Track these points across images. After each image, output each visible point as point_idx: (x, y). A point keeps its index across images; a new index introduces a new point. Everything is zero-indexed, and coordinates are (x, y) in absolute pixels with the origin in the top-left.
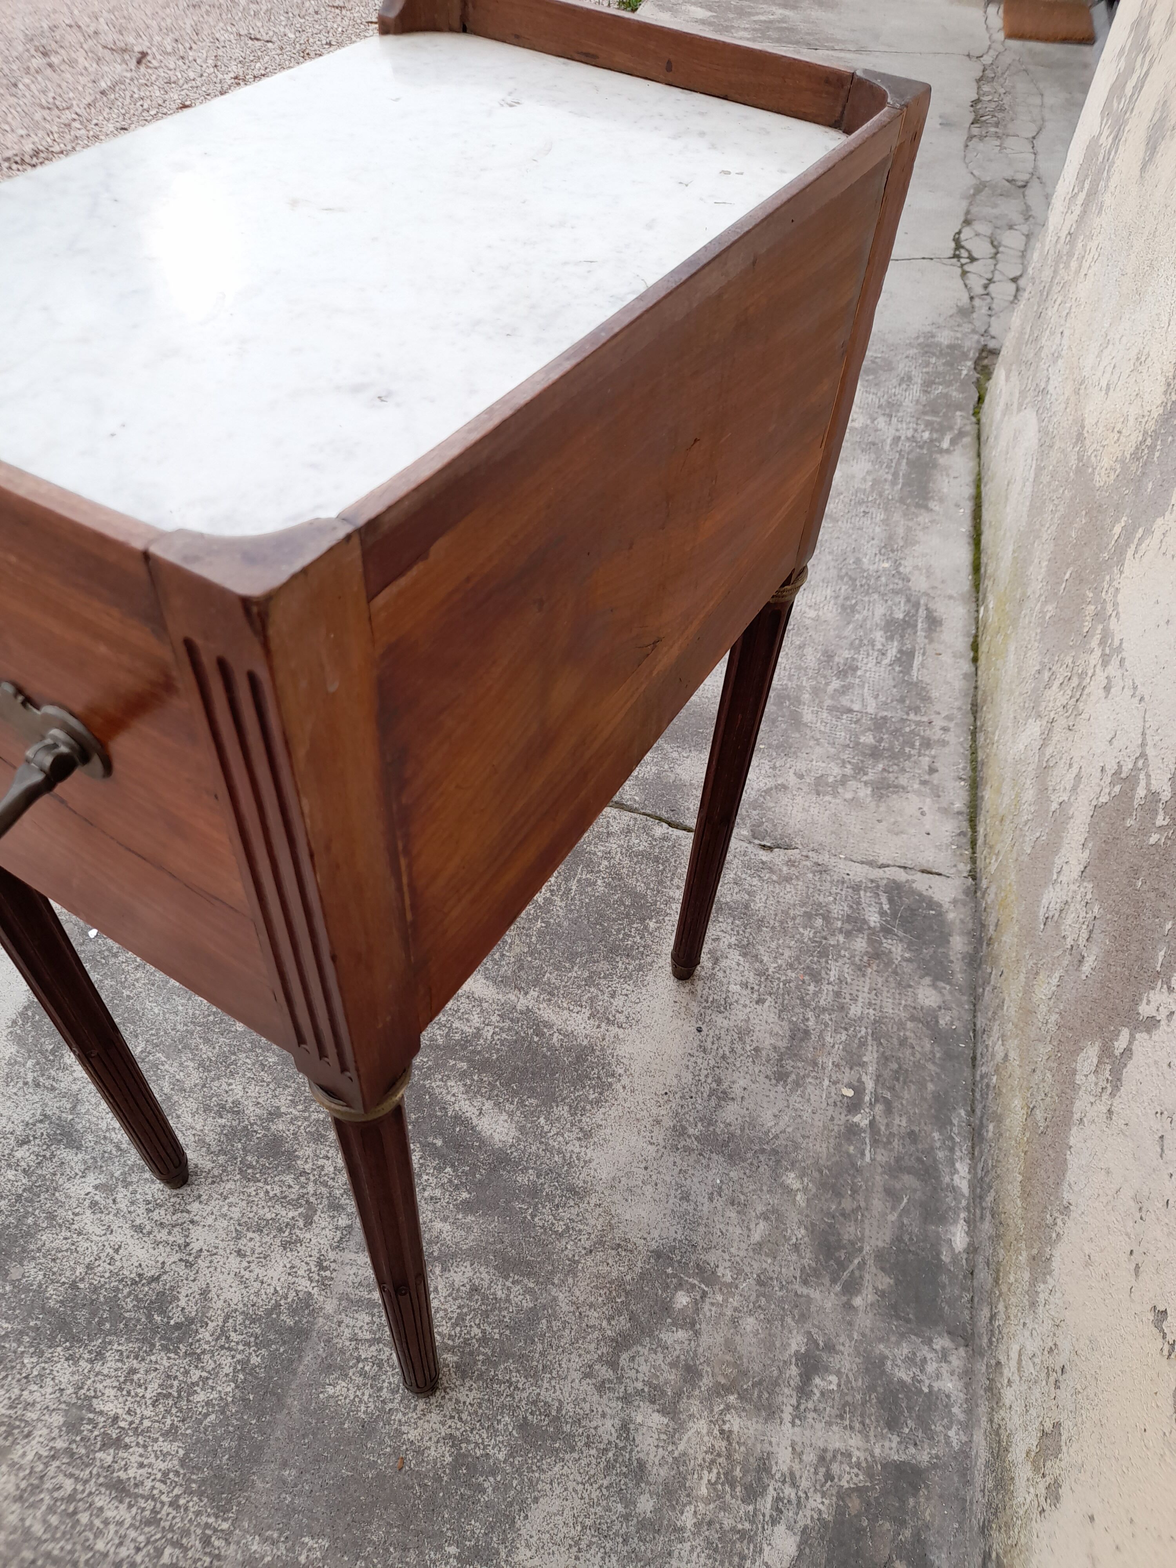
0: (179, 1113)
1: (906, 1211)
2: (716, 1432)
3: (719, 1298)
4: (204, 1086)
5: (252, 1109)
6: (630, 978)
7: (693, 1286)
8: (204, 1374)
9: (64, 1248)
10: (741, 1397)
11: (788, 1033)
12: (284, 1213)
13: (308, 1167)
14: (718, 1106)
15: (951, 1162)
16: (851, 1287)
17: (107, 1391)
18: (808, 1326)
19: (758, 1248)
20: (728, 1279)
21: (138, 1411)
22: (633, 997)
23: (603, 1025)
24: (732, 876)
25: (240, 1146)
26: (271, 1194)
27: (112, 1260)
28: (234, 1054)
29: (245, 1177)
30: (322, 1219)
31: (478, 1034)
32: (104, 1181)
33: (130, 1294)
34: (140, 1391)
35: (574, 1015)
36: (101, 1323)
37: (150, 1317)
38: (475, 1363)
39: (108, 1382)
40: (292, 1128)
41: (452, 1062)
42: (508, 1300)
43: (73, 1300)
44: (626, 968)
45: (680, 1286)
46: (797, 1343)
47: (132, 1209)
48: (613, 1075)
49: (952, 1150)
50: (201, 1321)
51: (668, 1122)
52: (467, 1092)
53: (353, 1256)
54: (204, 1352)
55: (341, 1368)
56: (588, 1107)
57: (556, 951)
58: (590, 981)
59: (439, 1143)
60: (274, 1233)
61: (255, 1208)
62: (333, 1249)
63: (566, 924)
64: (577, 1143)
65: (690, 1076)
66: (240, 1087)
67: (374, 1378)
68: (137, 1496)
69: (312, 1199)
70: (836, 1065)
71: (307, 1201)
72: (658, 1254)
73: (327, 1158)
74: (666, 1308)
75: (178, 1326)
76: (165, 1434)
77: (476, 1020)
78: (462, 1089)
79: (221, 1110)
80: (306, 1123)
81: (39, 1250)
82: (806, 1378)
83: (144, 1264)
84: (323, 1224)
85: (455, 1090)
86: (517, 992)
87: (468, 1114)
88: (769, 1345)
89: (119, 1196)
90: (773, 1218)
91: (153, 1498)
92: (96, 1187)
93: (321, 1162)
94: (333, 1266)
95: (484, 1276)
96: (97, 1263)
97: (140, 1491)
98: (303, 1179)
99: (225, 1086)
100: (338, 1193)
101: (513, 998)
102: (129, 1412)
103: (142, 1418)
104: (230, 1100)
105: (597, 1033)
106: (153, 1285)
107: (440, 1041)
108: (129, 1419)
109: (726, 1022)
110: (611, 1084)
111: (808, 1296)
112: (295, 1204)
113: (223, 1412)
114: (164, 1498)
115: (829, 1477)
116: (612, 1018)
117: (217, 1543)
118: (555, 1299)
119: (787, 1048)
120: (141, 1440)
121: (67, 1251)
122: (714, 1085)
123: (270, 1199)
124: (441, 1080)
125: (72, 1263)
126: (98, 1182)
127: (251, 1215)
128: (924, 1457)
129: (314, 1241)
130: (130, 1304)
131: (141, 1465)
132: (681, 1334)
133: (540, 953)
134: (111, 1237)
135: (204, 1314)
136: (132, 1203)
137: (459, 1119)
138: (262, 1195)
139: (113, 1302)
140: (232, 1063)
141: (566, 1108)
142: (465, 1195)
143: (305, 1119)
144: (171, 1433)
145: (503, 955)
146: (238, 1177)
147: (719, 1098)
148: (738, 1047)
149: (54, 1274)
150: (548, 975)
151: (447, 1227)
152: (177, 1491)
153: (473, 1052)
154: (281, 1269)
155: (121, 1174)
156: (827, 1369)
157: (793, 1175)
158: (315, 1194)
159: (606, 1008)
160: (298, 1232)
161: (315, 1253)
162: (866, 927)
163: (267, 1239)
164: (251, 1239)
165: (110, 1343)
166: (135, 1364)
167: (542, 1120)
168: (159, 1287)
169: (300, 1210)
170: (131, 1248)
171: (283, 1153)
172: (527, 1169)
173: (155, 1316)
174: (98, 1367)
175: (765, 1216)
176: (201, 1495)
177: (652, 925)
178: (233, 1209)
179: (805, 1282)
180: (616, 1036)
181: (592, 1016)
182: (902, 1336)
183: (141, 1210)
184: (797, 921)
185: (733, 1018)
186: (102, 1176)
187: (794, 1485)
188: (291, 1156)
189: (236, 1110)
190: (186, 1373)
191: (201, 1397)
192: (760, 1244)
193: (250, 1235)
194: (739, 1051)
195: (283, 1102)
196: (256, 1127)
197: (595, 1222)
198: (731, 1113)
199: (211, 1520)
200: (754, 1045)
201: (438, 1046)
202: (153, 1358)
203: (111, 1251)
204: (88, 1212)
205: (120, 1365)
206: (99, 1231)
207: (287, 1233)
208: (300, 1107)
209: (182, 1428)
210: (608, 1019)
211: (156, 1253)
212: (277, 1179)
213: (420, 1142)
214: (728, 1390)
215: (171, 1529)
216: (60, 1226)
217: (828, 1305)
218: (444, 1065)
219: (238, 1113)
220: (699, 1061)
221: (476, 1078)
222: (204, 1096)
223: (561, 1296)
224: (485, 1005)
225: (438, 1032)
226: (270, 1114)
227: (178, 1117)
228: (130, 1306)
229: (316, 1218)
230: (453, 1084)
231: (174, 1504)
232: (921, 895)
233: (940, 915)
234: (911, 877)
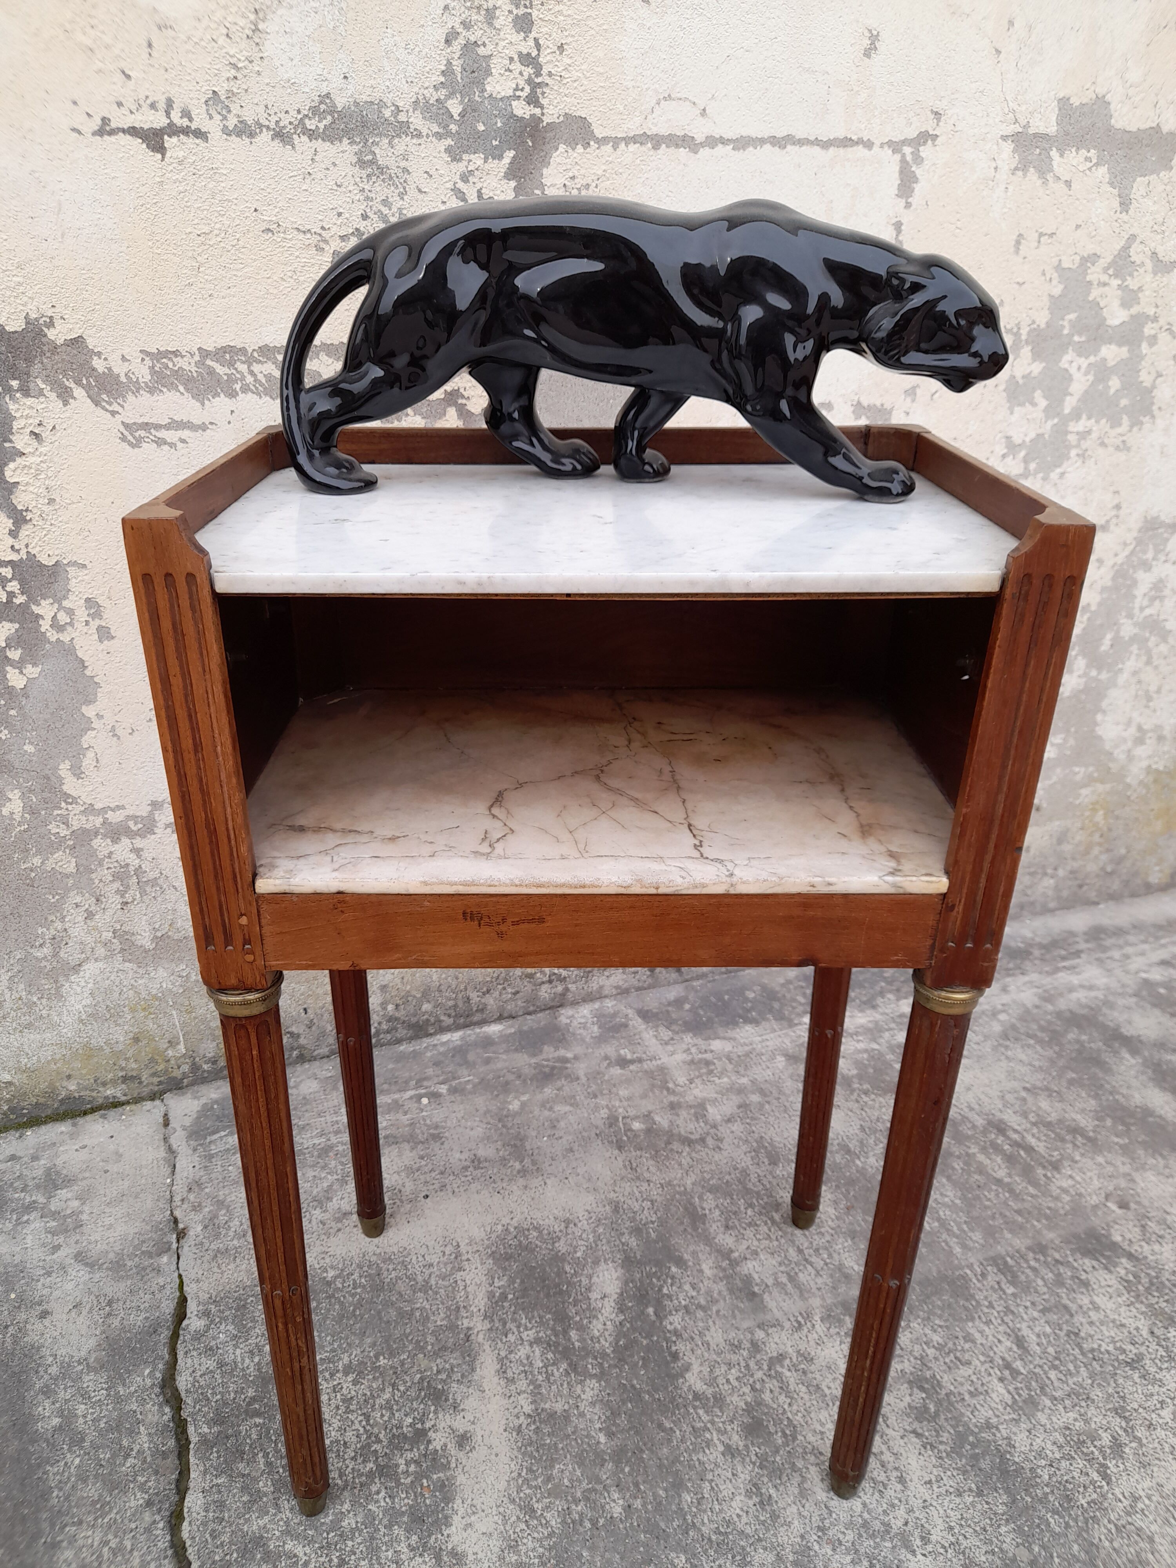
0: (799, 1540)
1: (494, 1052)
2: (693, 1085)
3: (621, 1110)
4: (760, 1540)
5: (742, 1476)
6: (403, 1261)
7: (624, 1124)
8: (925, 1347)
9: (971, 1530)
10: (667, 1082)
11: (394, 1146)
12: (792, 1380)
13: (747, 1389)
14: (486, 1160)
15: (443, 1044)
16: (565, 1060)
17: (997, 1400)
18: (603, 1069)
19: (575, 1105)
20: (606, 1110)
21: (983, 1370)
22: (423, 1251)
23: (464, 1258)
24: (235, 1242)
25: (778, 1459)
26: (788, 1400)
27: (939, 1479)
28: (710, 1539)
29: (795, 1431)
30: (772, 1350)
31: (537, 1341)
32: (903, 1551)
33: (941, 1443)
34: (974, 1378)
35: (468, 1282)
36: (973, 1446)
37: (937, 1414)
38: (766, 1203)
39: (993, 1405)
40: (729, 1428)
41: (577, 1344)
42: (717, 1206)
43: (987, 1483)
44: (394, 1269)
45: (631, 1130)
46: (616, 1071)
47: (896, 1502)
48: (507, 1230)
49: (435, 1045)
50: (903, 1376)
51: (521, 1182)
52: (596, 1317)
53: (775, 1311)
54: (916, 1358)
55: (840, 1270)
56: (545, 1232)
57: (408, 1331)
58: (426, 1288)
59: (651, 1310)
60: (810, 1375)
61: (808, 1404)
62: (782, 1328)
63: (369, 1340)
64: (579, 1225)
65: (472, 1186)
66: (734, 1504)
67: (826, 1249)
68: (1013, 1331)
69: (765, 1367)
70: (406, 1113)
71: (770, 1369)
72: (620, 1148)
73: (728, 1381)
74: (649, 1131)
75: (922, 1389)
76: (973, 1341)
77: (523, 1351)
78: (595, 1322)
79: (765, 1502)
80: (716, 1420)
81: (993, 1553)
82: (632, 1062)
83: (917, 1452)
84: (773, 1346)
85: (600, 1327)
86: (473, 1337)
87: (613, 1304)
88: (628, 1081)
89: (900, 1523)
90: (548, 1106)
91: (1003, 1321)
92: (913, 1552)
93: (735, 1383)
94: (792, 1319)
95: (715, 1227)
96: (951, 1490)
97: (1008, 1331)
98: (758, 1386)
99: (744, 1519)
100: (745, 1353)
101: (481, 1336)
102: (990, 1375)
103: (983, 1363)
104: (751, 1503)
105: (476, 1260)
106: (920, 1431)
107: (564, 1366)
108: (991, 1371)
109: (407, 1184)
110: (515, 1228)
111: (585, 1075)
112: (779, 1377)
113: (929, 1318)
114: (996, 1314)
115: (672, 1039)
116: (454, 1256)
117: (979, 1270)
118: (693, 1184)
119: (408, 1142)
120: (991, 1354)
121: (969, 1526)
122: (471, 1169)
123: (792, 1398)
124: (599, 1342)
125: (971, 1511)
126: (909, 1556)
127: (815, 1403)
128: (631, 1013)
129: (789, 1344)
130: (945, 1436)
131: (999, 1341)
132: (657, 1118)
133: (418, 1342)
134: (928, 1498)
135: (899, 1378)
136: (893, 1506)
137: (621, 1309)
138: (795, 1407)
139: (956, 1450)
140: (720, 1533)
141: (557, 1245)
142: (674, 1269)
143: (713, 1423)
144: (968, 1338)
145: (439, 1372)
146: (800, 1437)
147: (480, 1162)
148: (426, 1169)
149: (991, 1519)
150: (439, 1323)
151: (704, 1266)
152: (986, 1310)
153: (556, 1335)
154: (827, 1351)
155: (885, 1540)
156: (620, 1055)
157: (511, 1107)
158: (760, 1368)
159: (446, 1264)
160: (794, 1360)
161: (796, 1336)
163: (818, 1376)
164: (829, 1388)
165: (976, 1426)
166: (967, 1397)
167: (579, 1254)
168: (916, 1425)
169: (779, 1369)
170: (919, 1473)
171: (753, 1418)
172: (623, 1244)
173: (933, 1410)
174: (994, 1421)
175: (551, 1109)
176: (973, 1296)
177: (331, 1273)
178: (823, 1420)
179: (578, 1079)
180: (470, 1244)
181: (460, 1269)
182: (574, 1034)
183: (890, 1493)
185: (400, 1182)
186: (902, 1557)
187: (689, 1049)
188: (749, 1409)
189: (753, 1490)
190: (936, 1359)
191: (936, 1338)
192: (571, 1105)
193: (827, 1391)
194: (430, 1167)
195: (715, 1454)
196: (754, 1458)
197: (627, 1187)
198: (486, 1151)
199: (974, 1280)
200: (418, 1161)
201: (570, 1365)
202: (952, 1388)
203: (935, 1487)
204: (933, 1538)
205: (978, 1407)
206: (935, 1513)
207: (803, 1366)
208: (708, 1435)
209: (960, 1334)
210: (456, 1258)
211: (902, 1451)
212: (775, 1406)
213: (661, 1323)
214: (668, 1089)
215: (1001, 1298)
216: (964, 1553)
217: (582, 1066)
218: (584, 1348)
219: (755, 1485)
220: (455, 1186)
221: (578, 1318)
222: (767, 1530)
223: (689, 1182)
224: (503, 1354)
225: (556, 1374)
226: (733, 1456)
227: (802, 1537)
228: (946, 1435)
229: (775, 1354)
230: (596, 1332)
231: (991, 1306)
232: (198, 1118)
233: (216, 1102)
234: (179, 1129)
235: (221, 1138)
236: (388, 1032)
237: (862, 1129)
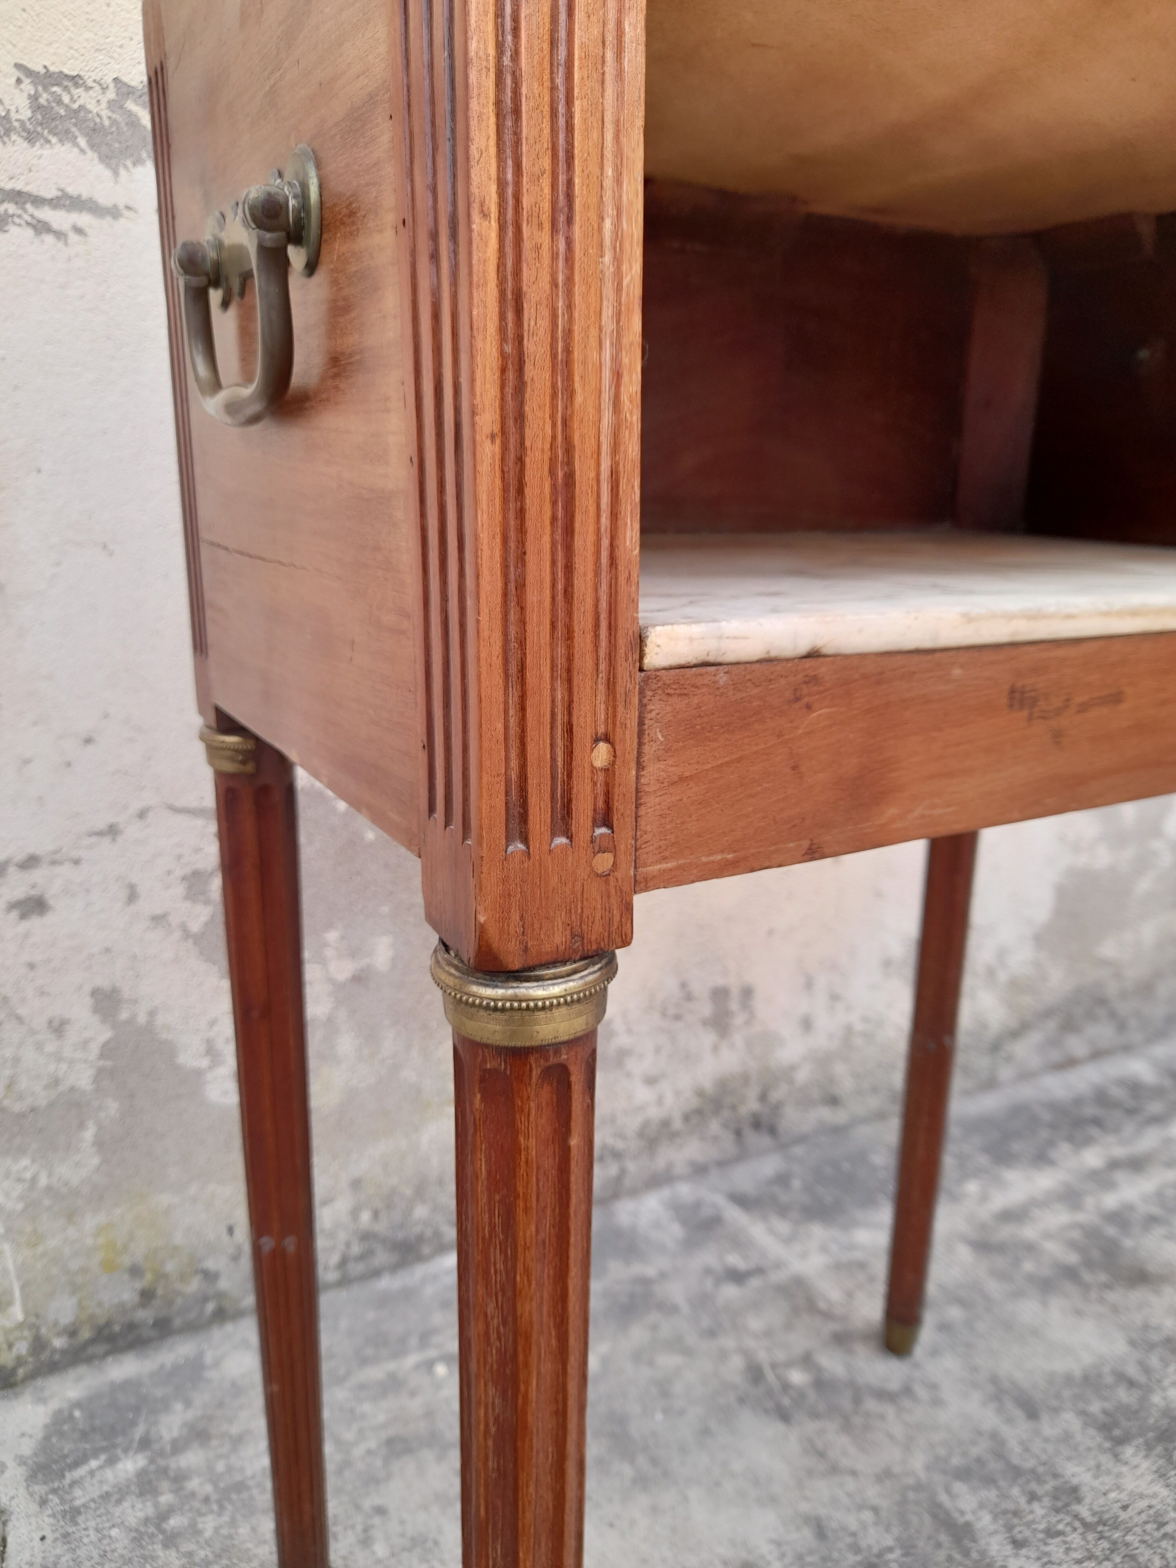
3: (762, 1354)
7: (776, 1377)
10: (814, 1301)
18: (709, 1289)
19: (687, 1352)
20: (739, 1357)
42: (981, 1504)
45: (790, 1386)
46: (732, 1291)
74: (819, 1385)
82: (749, 1274)
88: (756, 1305)
95: (996, 1547)
111: (686, 1301)
115: (795, 1233)
118: (926, 1469)
128: (720, 1199)
132: (823, 1362)
156: (727, 1265)
162: (152, 1468)
175: (651, 1363)
179: (676, 1309)
182: (646, 1239)
184: (192, 1547)
187: (825, 1247)
192: (682, 1353)
197: (823, 1488)
214: (820, 1312)
217: (676, 1287)
223: (918, 1467)
232: (47, 1438)
233: (78, 1404)
234: (11, 1464)
235: (92, 1473)
236: (362, 1257)
237: (1132, 1343)
